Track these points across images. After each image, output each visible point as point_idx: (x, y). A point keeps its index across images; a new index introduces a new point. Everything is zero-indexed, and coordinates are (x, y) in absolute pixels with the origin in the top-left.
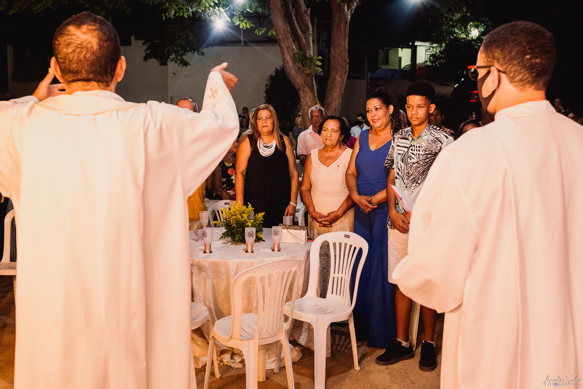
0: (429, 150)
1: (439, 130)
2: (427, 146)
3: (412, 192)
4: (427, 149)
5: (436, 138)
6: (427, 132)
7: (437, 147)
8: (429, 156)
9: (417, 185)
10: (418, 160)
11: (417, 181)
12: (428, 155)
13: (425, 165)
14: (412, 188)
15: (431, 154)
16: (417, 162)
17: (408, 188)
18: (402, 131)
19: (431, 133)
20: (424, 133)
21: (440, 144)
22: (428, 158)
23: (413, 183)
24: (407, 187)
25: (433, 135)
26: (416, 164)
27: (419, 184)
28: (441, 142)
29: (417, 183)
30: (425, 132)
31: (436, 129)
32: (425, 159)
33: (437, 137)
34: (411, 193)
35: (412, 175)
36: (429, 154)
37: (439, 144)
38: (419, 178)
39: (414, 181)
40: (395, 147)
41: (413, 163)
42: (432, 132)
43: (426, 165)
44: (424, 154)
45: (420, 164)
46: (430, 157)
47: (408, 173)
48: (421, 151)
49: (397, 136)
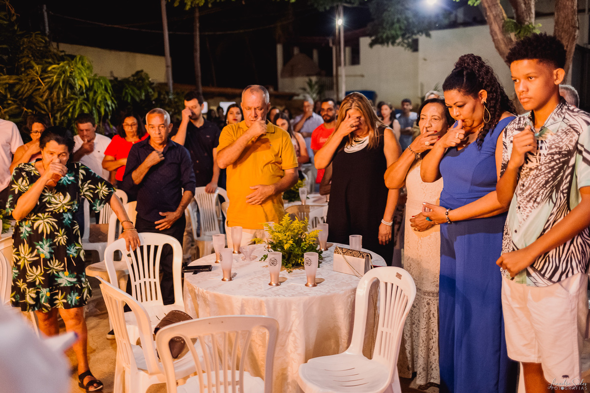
0: (556, 147)
1: (578, 112)
2: (554, 140)
3: (527, 216)
4: (553, 144)
5: (570, 126)
6: (556, 117)
7: (571, 141)
8: (556, 157)
9: (536, 205)
10: (538, 164)
11: (536, 199)
12: (554, 154)
13: (549, 173)
14: (528, 210)
15: (560, 153)
16: (537, 168)
17: (521, 209)
18: (520, 118)
19: (564, 118)
20: (551, 121)
21: (577, 136)
22: (555, 161)
23: (529, 201)
24: (519, 208)
25: (567, 121)
26: (535, 170)
27: (539, 203)
28: (577, 132)
29: (535, 201)
30: (553, 119)
31: (572, 111)
32: (550, 163)
33: (572, 123)
34: (525, 217)
35: (528, 189)
36: (556, 153)
37: (574, 135)
38: (538, 193)
39: (531, 199)
40: (507, 145)
41: (531, 169)
42: (567, 116)
43: (552, 171)
44: (548, 154)
45: (541, 170)
46: (559, 159)
47: (523, 185)
48: (544, 148)
49: (512, 126)
